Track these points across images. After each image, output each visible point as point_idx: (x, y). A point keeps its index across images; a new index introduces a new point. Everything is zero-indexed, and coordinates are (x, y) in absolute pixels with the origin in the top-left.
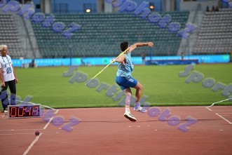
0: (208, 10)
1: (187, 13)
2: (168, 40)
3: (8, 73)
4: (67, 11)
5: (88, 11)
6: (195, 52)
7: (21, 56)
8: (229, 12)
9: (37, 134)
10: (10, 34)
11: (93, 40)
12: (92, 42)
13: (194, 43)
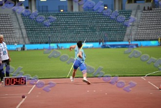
0: (144, 10)
1: (131, 11)
2: (117, 31)
3: (4, 54)
4: (47, 11)
5: (62, 11)
6: (136, 39)
7: (16, 43)
8: (159, 11)
9: (23, 97)
10: (8, 28)
11: (66, 31)
12: (64, 32)
13: (135, 33)
